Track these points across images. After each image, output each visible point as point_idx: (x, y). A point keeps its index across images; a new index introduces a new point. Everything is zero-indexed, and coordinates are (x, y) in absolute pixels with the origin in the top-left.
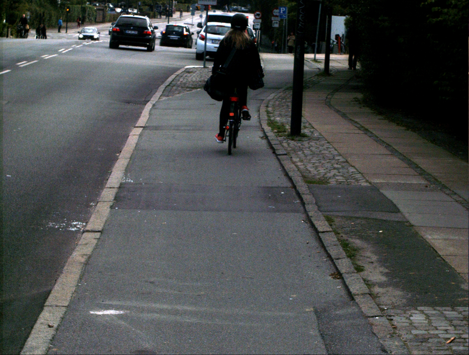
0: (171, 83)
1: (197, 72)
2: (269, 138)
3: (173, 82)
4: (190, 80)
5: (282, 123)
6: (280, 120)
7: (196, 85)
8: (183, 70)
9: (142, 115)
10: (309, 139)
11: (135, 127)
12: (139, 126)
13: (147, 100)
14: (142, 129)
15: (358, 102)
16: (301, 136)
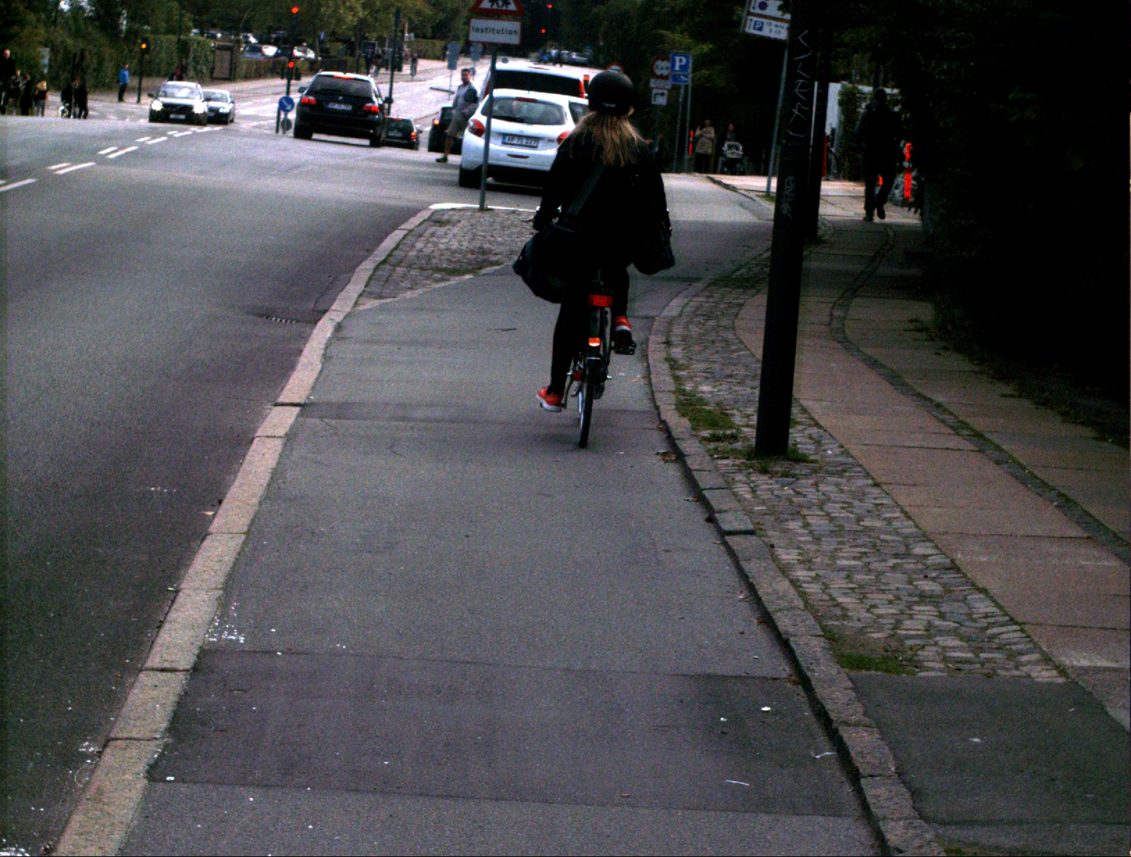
0: (390, 255)
1: (463, 222)
2: (689, 461)
3: (396, 253)
4: (442, 246)
5: (719, 404)
6: (711, 392)
7: (459, 261)
8: (425, 215)
9: (303, 360)
10: (815, 471)
11: (276, 405)
12: (287, 401)
13: (321, 307)
14: (297, 409)
15: (923, 336)
16: (788, 459)
